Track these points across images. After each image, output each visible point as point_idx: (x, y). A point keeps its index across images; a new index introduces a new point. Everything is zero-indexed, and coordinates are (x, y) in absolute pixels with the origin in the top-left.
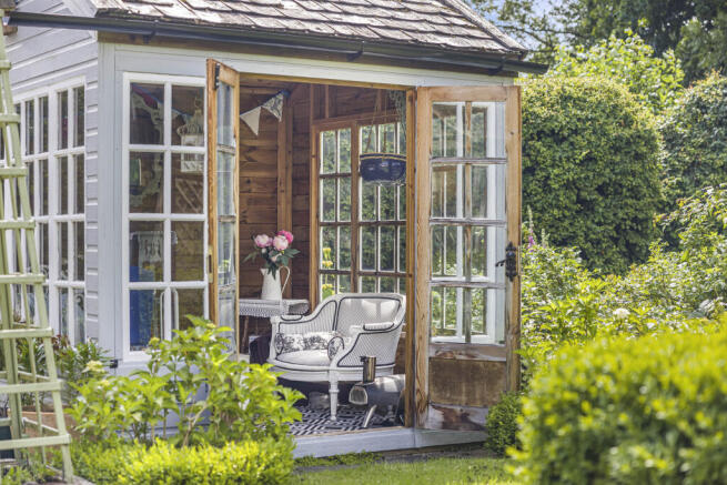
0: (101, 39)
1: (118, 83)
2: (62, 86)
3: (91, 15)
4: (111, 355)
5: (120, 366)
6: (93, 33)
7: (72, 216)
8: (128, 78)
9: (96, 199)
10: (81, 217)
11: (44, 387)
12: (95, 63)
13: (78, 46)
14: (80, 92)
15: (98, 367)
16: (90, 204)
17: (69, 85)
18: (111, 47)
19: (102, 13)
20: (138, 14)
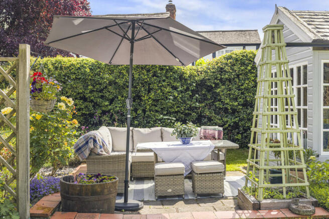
0: (314, 49)
1: (319, 63)
2: (298, 65)
3: (310, 42)
4: (317, 153)
5: (320, 157)
6: (311, 48)
7: (302, 107)
8: (323, 61)
9: (312, 102)
10: (305, 107)
11: (300, 167)
12: (312, 57)
13: (305, 52)
14: (305, 67)
15: (314, 158)
16: (310, 103)
17: (301, 64)
18: (317, 52)
19: (314, 41)
20: (327, 40)
